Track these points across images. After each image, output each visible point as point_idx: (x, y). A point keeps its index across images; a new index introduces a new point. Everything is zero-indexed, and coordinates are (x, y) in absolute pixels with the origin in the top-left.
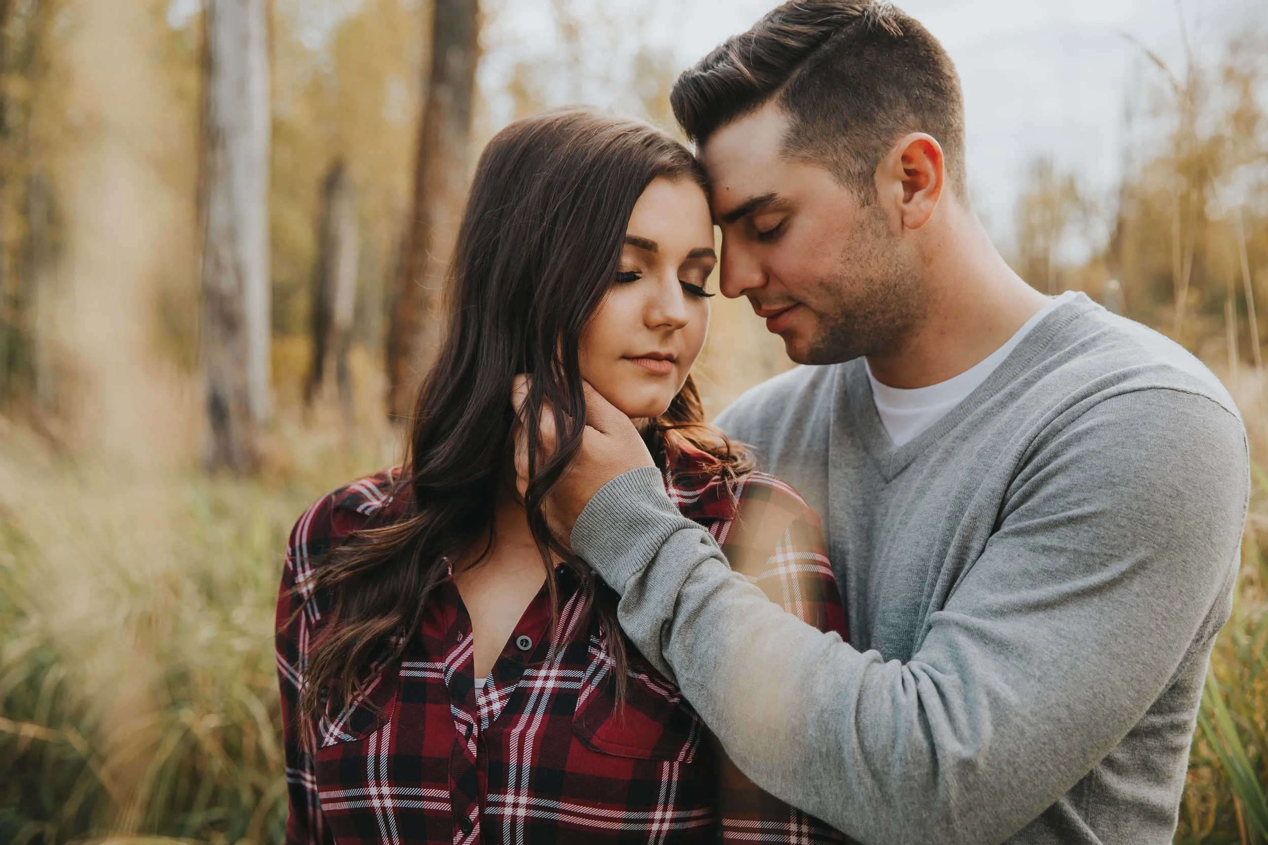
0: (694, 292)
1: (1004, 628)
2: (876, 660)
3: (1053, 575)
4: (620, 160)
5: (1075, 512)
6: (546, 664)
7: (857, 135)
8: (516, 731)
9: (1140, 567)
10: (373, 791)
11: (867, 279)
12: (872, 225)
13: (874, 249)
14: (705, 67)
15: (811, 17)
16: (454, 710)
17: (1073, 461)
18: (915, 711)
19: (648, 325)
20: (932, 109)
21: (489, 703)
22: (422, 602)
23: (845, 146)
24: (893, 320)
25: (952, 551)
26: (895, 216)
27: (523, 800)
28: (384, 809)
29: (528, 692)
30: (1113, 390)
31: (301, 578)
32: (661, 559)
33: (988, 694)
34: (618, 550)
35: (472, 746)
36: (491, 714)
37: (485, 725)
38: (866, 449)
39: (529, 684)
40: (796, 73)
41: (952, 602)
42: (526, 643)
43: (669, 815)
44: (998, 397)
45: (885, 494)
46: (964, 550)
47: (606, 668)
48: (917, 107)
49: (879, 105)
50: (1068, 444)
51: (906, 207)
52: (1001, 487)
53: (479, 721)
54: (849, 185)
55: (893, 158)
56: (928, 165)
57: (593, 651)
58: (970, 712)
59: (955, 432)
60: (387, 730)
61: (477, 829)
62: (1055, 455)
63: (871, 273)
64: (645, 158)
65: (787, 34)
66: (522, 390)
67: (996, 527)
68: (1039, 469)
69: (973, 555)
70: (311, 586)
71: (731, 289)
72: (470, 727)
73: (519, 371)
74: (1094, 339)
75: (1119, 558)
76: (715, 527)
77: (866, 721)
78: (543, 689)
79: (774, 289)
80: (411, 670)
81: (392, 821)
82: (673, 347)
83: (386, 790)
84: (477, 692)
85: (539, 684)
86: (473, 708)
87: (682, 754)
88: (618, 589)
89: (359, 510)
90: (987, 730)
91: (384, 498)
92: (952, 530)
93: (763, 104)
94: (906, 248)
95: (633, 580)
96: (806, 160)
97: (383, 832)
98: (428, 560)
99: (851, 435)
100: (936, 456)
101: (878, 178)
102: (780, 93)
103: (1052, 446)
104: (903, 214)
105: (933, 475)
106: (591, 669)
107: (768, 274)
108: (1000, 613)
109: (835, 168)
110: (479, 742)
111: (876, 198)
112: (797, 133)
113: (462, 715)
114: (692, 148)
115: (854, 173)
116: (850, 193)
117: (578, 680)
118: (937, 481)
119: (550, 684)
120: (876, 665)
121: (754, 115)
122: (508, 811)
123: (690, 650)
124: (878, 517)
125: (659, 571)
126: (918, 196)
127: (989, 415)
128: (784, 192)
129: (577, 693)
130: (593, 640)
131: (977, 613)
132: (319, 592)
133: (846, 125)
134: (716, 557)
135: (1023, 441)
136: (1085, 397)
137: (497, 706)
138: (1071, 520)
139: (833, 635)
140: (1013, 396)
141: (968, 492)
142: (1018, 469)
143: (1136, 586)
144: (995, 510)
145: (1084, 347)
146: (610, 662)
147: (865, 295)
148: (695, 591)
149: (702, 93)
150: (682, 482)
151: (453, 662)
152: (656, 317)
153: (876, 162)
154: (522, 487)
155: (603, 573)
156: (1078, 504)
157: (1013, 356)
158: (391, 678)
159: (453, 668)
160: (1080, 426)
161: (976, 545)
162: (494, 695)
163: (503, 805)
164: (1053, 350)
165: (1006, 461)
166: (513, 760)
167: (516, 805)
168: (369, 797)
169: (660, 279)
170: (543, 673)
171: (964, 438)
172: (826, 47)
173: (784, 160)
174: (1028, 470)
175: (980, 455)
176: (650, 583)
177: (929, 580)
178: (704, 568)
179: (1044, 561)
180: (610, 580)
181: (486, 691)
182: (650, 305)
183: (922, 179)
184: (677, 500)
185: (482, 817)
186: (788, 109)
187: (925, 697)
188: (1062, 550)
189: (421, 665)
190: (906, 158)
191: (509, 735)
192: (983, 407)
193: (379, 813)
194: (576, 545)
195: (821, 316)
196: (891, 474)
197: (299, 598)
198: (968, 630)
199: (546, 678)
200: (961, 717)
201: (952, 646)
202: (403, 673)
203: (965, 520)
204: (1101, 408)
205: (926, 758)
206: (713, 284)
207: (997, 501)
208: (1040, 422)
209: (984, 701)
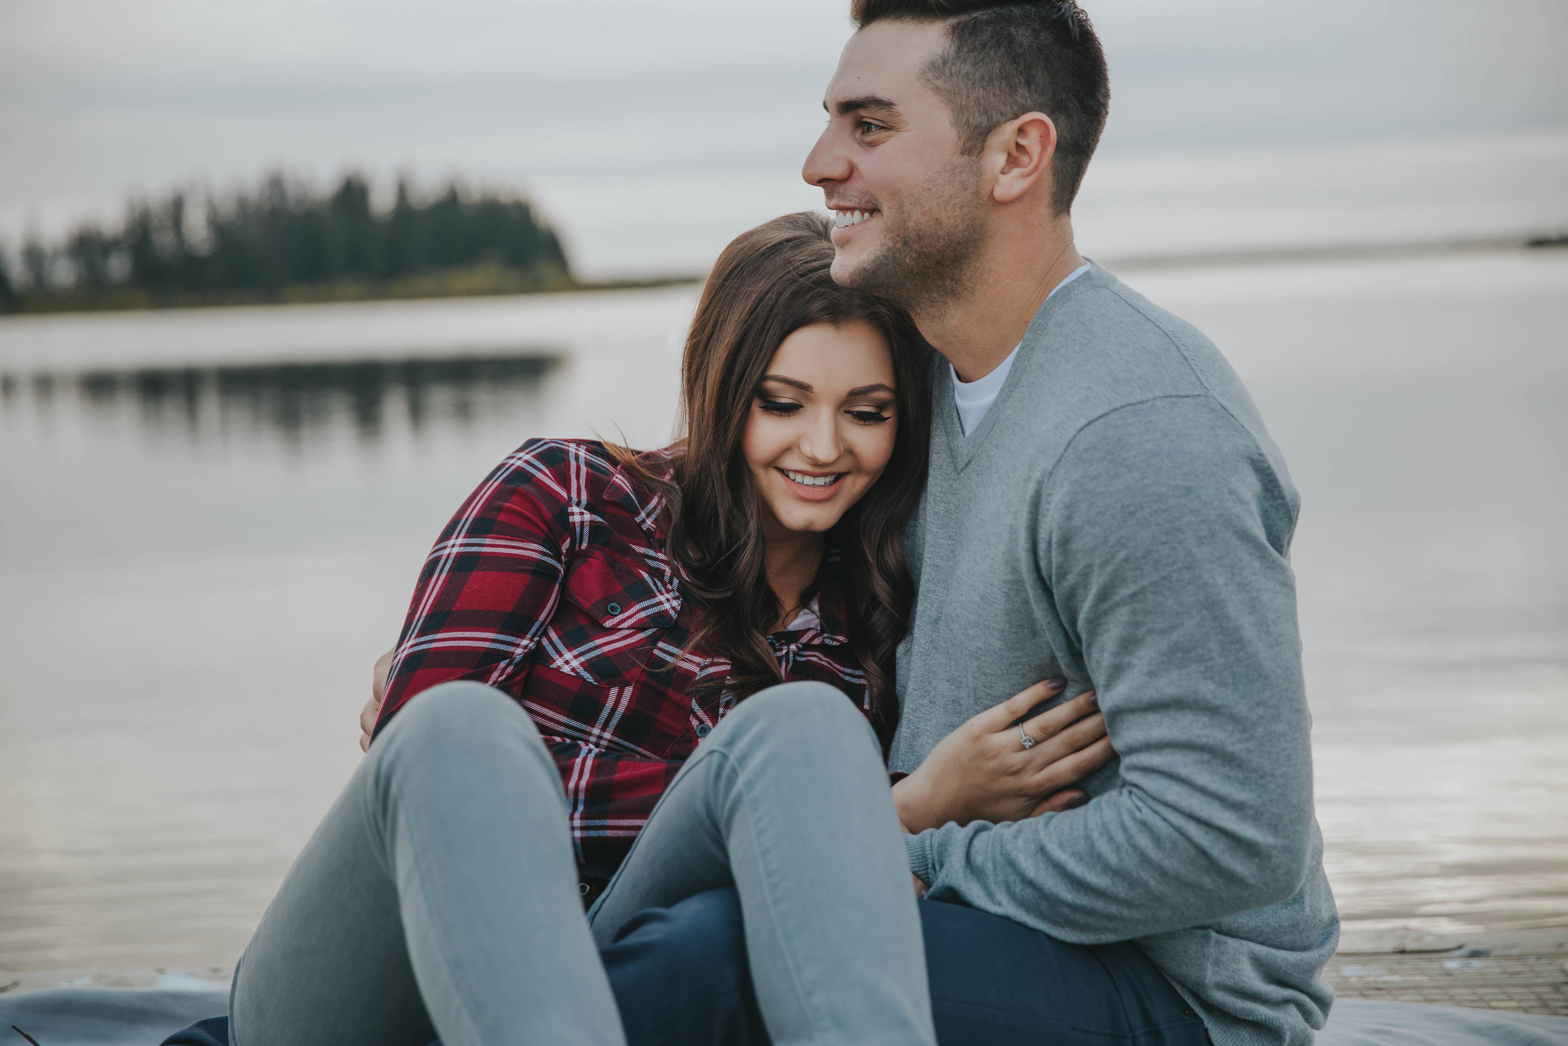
7: (994, 94)
11: (937, 219)
12: (963, 175)
13: (956, 197)
23: (978, 98)
54: (962, 131)
56: (1038, 149)
60: (629, 691)
93: (934, 21)
96: (937, 90)
109: (959, 111)
111: (979, 153)
115: (972, 124)
116: (957, 137)
121: (920, 25)
128: (902, 107)
147: (929, 233)
173: (919, 80)
183: (1025, 159)
186: (950, 37)
190: (1021, 131)
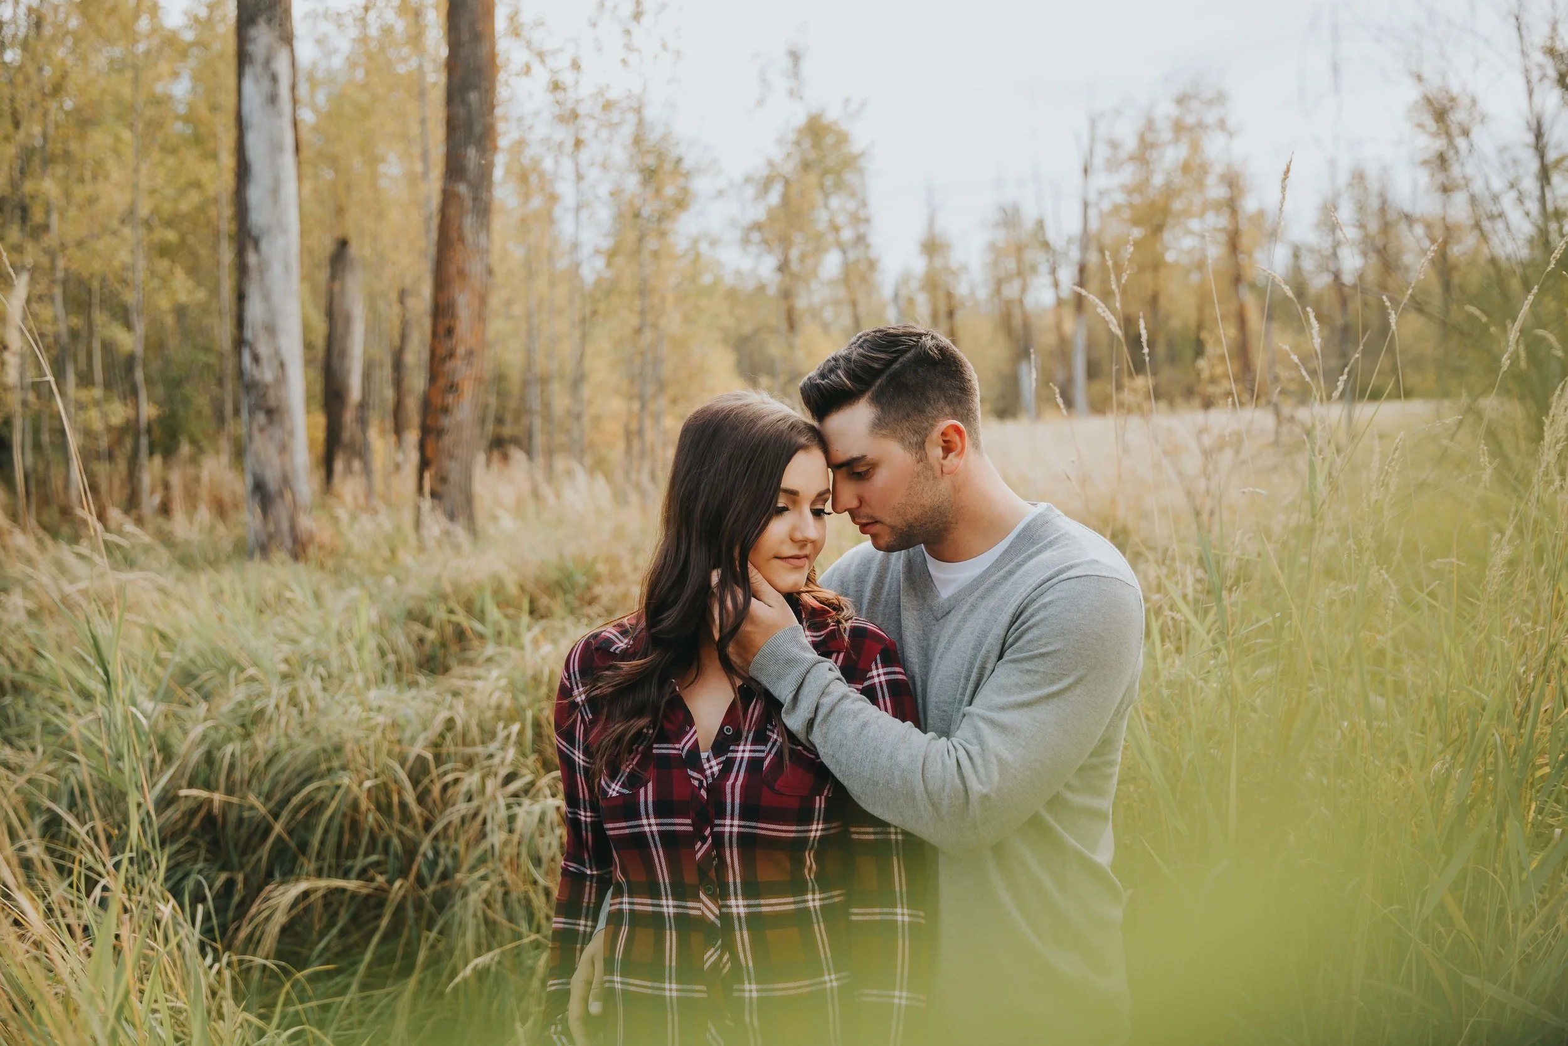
0: (818, 513)
1: (1005, 717)
2: (933, 739)
3: (1032, 686)
4: (776, 443)
5: (1044, 650)
6: (742, 743)
7: (915, 421)
8: (729, 783)
9: (1080, 680)
10: (645, 822)
11: (921, 505)
12: (925, 473)
13: (925, 487)
14: (823, 376)
15: (887, 347)
16: (690, 772)
17: (1042, 620)
18: (955, 769)
19: (792, 540)
20: (960, 402)
21: (711, 767)
22: (662, 708)
23: (907, 428)
24: (936, 526)
25: (975, 670)
26: (937, 467)
27: (736, 822)
28: (652, 832)
29: (733, 760)
30: (1065, 576)
31: (576, 692)
32: (806, 683)
33: (996, 756)
34: (779, 677)
35: (703, 793)
36: (713, 774)
37: (710, 780)
38: (924, 598)
39: (734, 755)
40: (879, 382)
41: (976, 701)
42: (729, 730)
43: (820, 827)
44: (1002, 572)
45: (935, 628)
46: (983, 669)
47: (778, 744)
48: (950, 401)
49: (929, 403)
50: (1039, 610)
51: (943, 462)
52: (1003, 633)
53: (706, 778)
54: (910, 450)
55: (936, 434)
56: (957, 438)
57: (770, 734)
58: (986, 766)
59: (976, 594)
60: (650, 785)
61: (710, 840)
62: (1032, 615)
63: (923, 501)
64: (791, 439)
65: (872, 359)
66: (715, 577)
67: (1000, 657)
68: (1024, 623)
69: (988, 672)
70: (583, 697)
71: (838, 509)
72: (701, 782)
73: (714, 568)
74: (1056, 538)
75: (1068, 675)
76: (834, 656)
77: (928, 775)
78: (742, 758)
79: (865, 510)
80: (659, 749)
81: (657, 838)
82: (808, 550)
83: (653, 821)
84: (704, 761)
85: (739, 755)
86: (702, 771)
87: (826, 792)
88: (782, 700)
89: (612, 650)
90: (996, 777)
91: (626, 641)
92: (975, 656)
93: (858, 401)
94: (945, 485)
95: (790, 696)
96: (884, 436)
97: (652, 845)
98: (663, 682)
99: (914, 589)
100: (966, 608)
101: (927, 445)
102: (868, 394)
103: (1030, 610)
104: (942, 466)
105: (965, 619)
106: (770, 744)
107: (861, 500)
108: (1003, 708)
109: (902, 440)
110: (707, 790)
111: (926, 457)
112: (879, 419)
113: (695, 775)
114: (815, 424)
115: (913, 443)
116: (911, 455)
117: (763, 751)
118: (968, 624)
119: (747, 755)
120: (933, 742)
121: (853, 407)
122: (727, 829)
123: (825, 736)
124: (932, 642)
125: (805, 690)
126: (951, 456)
127: (996, 584)
128: (871, 455)
129: (763, 759)
130: (769, 727)
131: (990, 709)
132: (591, 701)
133: (908, 416)
134: (838, 679)
135: (1014, 606)
136: (1049, 579)
137: (716, 769)
138: (1042, 655)
139: (909, 723)
140: (1011, 573)
141: (984, 634)
142: (1012, 623)
143: (1078, 691)
144: (1000, 647)
145: (1050, 544)
146: (780, 740)
147: (920, 514)
148: (827, 701)
149: (822, 394)
150: (813, 627)
151: (686, 744)
152: (798, 536)
153: (926, 436)
154: (717, 636)
155: (771, 690)
156: (1045, 645)
157: (1011, 546)
158: (647, 755)
159: (687, 748)
160: (1046, 599)
161: (990, 667)
162: (713, 762)
163: (724, 825)
164: (1034, 543)
165: (1005, 619)
166: (729, 800)
167: (732, 826)
168: (642, 826)
169: (800, 513)
170: (741, 748)
171: (983, 598)
172: (896, 366)
173: (871, 436)
174: (1017, 624)
175: (991, 611)
176: (800, 697)
177: (961, 685)
178: (831, 686)
179: (1027, 678)
180: (776, 694)
181: (708, 760)
182: (794, 529)
183: (953, 445)
184: (810, 639)
185: (712, 833)
186: (874, 405)
187: (961, 761)
188: (1037, 672)
189: (665, 746)
190: (944, 434)
191: (725, 786)
192: (994, 578)
193: (649, 835)
194: (753, 672)
195: (892, 528)
196: (939, 616)
197: (575, 705)
198: (984, 719)
199: (744, 751)
200: (981, 770)
201: (976, 728)
202: (655, 751)
203: (983, 652)
204: (1058, 587)
205: (962, 794)
206: (828, 507)
207: (1001, 641)
208: (1024, 595)
209: (994, 761)
